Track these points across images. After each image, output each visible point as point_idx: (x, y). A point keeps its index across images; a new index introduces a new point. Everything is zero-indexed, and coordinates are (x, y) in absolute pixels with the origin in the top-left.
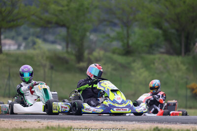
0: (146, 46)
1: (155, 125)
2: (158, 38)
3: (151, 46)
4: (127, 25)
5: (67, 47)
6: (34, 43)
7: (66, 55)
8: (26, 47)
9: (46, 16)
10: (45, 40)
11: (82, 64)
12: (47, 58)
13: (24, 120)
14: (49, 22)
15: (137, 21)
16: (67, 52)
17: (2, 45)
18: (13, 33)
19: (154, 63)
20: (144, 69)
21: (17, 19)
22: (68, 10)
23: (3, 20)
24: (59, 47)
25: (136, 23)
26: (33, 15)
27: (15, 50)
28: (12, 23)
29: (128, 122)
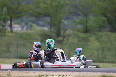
0: (97, 27)
1: (103, 74)
2: (104, 22)
3: (100, 27)
4: (86, 15)
5: (51, 28)
6: (31, 26)
7: (50, 33)
8: (27, 29)
9: (38, 10)
10: (38, 25)
11: (60, 39)
12: (39, 35)
13: (26, 71)
14: (40, 14)
15: (91, 12)
16: (51, 31)
17: (13, 27)
18: (19, 21)
19: (102, 38)
20: (96, 41)
21: (21, 12)
22: (51, 7)
23: (13, 13)
24: (46, 29)
25: (92, 14)
26: (30, 10)
27: (20, 31)
28: (18, 15)
29: (87, 72)
